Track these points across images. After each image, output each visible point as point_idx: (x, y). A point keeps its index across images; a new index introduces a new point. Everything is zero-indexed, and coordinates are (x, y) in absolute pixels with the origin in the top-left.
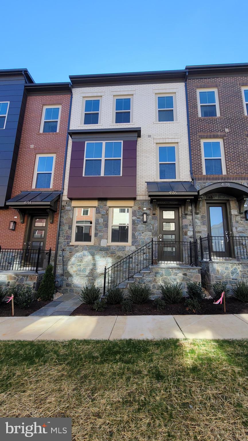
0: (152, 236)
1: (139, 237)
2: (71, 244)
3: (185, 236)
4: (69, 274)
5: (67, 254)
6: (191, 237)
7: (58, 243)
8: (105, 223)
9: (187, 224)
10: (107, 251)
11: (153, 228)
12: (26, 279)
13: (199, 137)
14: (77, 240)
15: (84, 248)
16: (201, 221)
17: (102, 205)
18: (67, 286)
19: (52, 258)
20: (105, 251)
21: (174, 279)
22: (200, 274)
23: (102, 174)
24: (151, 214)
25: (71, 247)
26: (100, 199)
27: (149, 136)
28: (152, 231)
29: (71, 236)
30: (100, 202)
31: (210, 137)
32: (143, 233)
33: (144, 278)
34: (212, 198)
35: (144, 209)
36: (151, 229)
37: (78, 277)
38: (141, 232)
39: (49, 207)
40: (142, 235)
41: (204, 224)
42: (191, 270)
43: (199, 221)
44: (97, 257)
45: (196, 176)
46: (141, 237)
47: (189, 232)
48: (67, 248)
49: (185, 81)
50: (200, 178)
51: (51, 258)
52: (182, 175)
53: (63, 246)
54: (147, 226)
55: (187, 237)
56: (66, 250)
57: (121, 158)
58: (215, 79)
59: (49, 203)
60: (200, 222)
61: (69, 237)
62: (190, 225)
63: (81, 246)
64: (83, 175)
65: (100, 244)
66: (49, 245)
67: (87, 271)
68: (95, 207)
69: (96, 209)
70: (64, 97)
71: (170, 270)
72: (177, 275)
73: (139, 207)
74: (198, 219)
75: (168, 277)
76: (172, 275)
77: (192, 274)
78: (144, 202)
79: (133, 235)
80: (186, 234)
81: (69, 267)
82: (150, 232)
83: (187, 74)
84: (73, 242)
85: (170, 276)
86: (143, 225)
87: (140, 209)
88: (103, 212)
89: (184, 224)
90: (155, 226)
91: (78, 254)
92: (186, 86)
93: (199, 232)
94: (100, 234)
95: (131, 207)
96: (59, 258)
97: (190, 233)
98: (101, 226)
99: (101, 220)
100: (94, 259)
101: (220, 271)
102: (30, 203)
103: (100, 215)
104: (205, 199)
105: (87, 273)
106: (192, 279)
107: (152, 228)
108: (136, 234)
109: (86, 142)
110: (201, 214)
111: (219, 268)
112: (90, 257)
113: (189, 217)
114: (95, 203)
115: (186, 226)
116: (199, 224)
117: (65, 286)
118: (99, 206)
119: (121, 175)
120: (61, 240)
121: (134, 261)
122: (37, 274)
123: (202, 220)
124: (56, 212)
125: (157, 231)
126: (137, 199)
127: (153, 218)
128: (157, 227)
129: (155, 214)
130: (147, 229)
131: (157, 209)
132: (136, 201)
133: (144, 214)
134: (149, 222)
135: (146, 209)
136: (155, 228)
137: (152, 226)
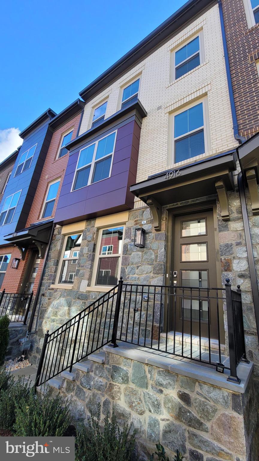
0: (153, 273)
1: (131, 276)
2: (53, 287)
3: (226, 273)
4: (42, 332)
5: (46, 301)
6: (242, 276)
8: (89, 253)
9: (230, 243)
11: (157, 257)
13: (252, 61)
15: (63, 294)
17: (89, 227)
18: (37, 352)
20: (83, 299)
21: (154, 404)
23: (89, 183)
24: (154, 231)
25: (52, 291)
27: (159, 108)
28: (154, 262)
29: (55, 275)
30: (89, 223)
32: (138, 267)
36: (152, 260)
38: (135, 266)
40: (137, 271)
42: (206, 388)
45: (248, 133)
46: (135, 276)
47: (236, 262)
48: (48, 293)
51: (31, 305)
53: (44, 290)
54: (146, 253)
55: (232, 275)
56: (46, 295)
57: (113, 154)
61: (53, 277)
62: (238, 244)
63: (61, 290)
64: (71, 191)
65: (79, 288)
68: (83, 230)
69: (84, 235)
71: (147, 368)
72: (161, 391)
73: (135, 221)
76: (150, 387)
78: (144, 212)
80: (228, 269)
81: (44, 321)
82: (150, 265)
84: (56, 285)
85: (145, 389)
86: (138, 253)
87: (136, 224)
88: (89, 236)
89: (222, 242)
91: (56, 303)
94: (81, 272)
95: (125, 223)
97: (240, 266)
98: (84, 259)
103: (86, 243)
106: (208, 425)
107: (153, 256)
108: (126, 271)
109: (80, 151)
112: (66, 309)
113: (235, 226)
115: (228, 247)
118: (86, 229)
120: (45, 280)
124: (48, 243)
125: (164, 262)
126: (135, 208)
127: (156, 238)
128: (163, 254)
129: (159, 228)
130: (145, 260)
131: (164, 219)
132: (132, 212)
133: (136, 230)
134: (150, 247)
135: (145, 223)
136: (159, 256)
137: (153, 254)
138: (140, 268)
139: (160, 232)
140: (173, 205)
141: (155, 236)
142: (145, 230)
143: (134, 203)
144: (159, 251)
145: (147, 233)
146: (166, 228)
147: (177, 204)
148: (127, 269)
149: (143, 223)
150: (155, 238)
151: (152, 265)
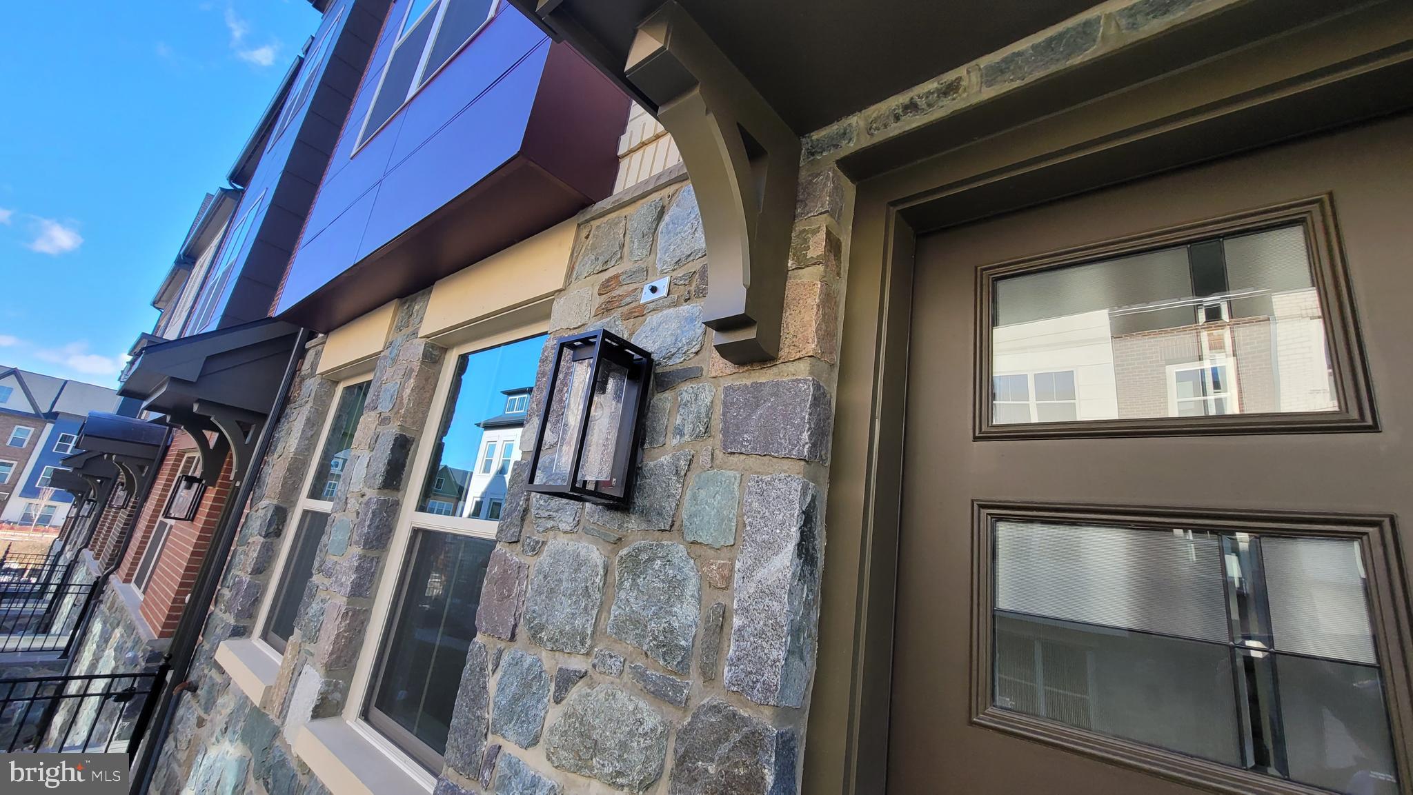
8: (369, 493)
17: (401, 336)
28: (694, 684)
32: (564, 683)
38: (545, 660)
40: (552, 720)
65: (285, 710)
86: (583, 547)
87: (607, 307)
98: (343, 525)
99: (360, 471)
103: (372, 422)
108: (492, 684)
114: (384, 329)
118: (389, 344)
125: (783, 713)
126: (618, 188)
127: (725, 431)
128: (781, 608)
129: (749, 334)
130: (620, 629)
131: (817, 246)
132: (595, 223)
133: (567, 353)
134: (669, 506)
135: (662, 292)
136: (737, 622)
137: (691, 589)
138: (574, 693)
139: (764, 376)
140: (912, 107)
141: (719, 409)
142: (647, 355)
143: (618, 158)
144: (748, 575)
145: (666, 382)
146: (825, 335)
147: (951, 89)
148: (499, 674)
149: (646, 297)
150: (717, 424)
151: (672, 702)
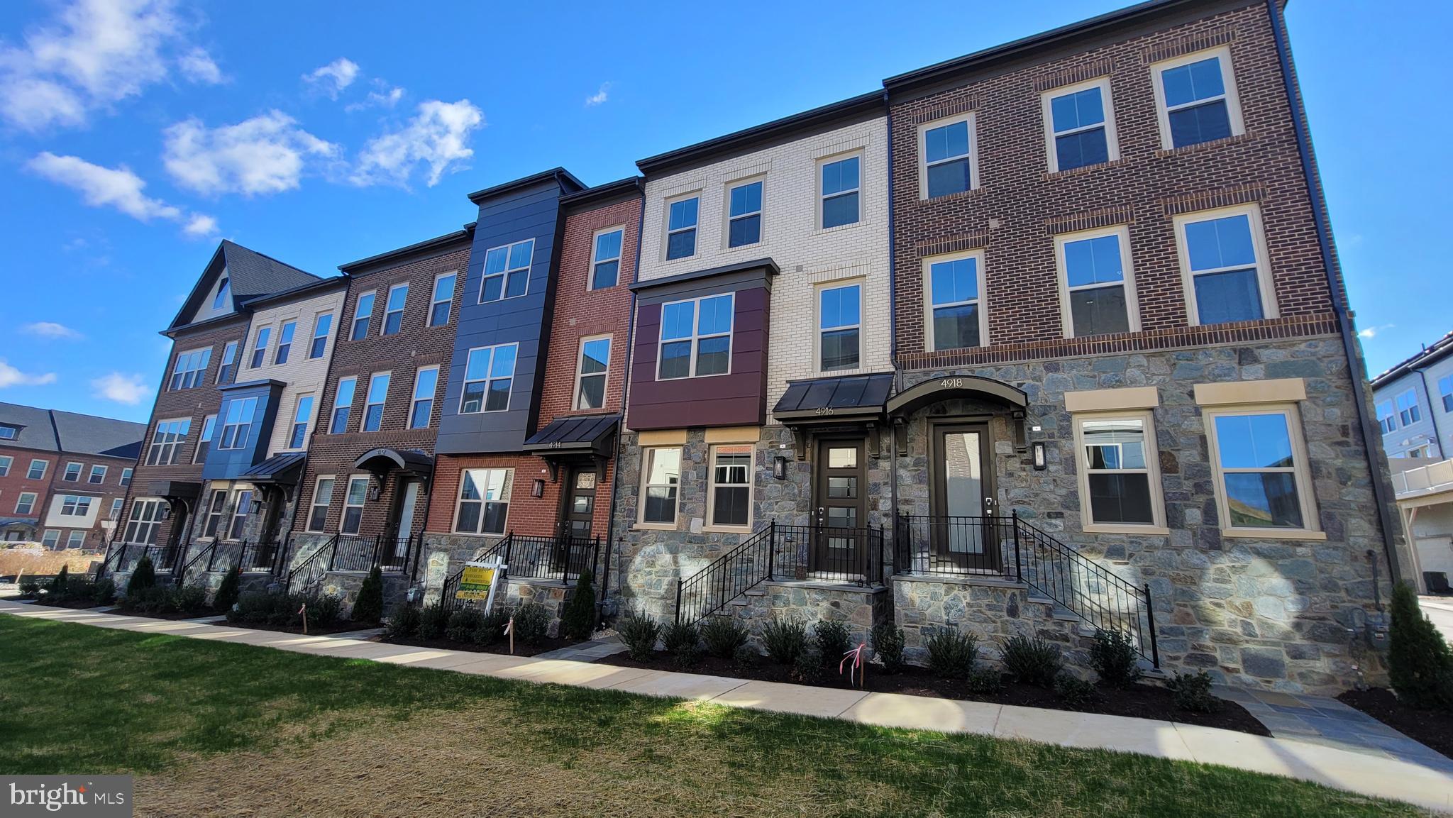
0: (796, 511)
1: (768, 513)
2: (635, 527)
3: (872, 512)
4: (631, 590)
5: (627, 547)
6: (885, 515)
7: (612, 524)
8: (700, 481)
9: (879, 481)
10: (700, 543)
11: (800, 492)
12: (548, 595)
13: (918, 255)
14: (648, 518)
15: (660, 537)
16: (914, 473)
17: (694, 440)
18: (626, 616)
19: (602, 556)
20: (697, 543)
21: (812, 614)
22: (871, 607)
23: (692, 374)
24: (796, 459)
25: (636, 533)
26: (690, 429)
27: (799, 269)
28: (798, 499)
29: (637, 510)
30: (692, 434)
31: (947, 249)
32: (777, 503)
33: (752, 606)
34: (945, 412)
35: (781, 447)
36: (794, 494)
37: (646, 597)
38: (771, 500)
39: (591, 452)
40: (776, 507)
41: (920, 482)
42: (850, 595)
43: (908, 474)
44: (682, 558)
45: (905, 357)
47: (882, 501)
48: (629, 536)
49: (888, 113)
50: (916, 361)
51: (600, 555)
52: (873, 357)
53: (620, 532)
54: (786, 486)
55: (877, 514)
56: (627, 539)
57: (731, 333)
58: (968, 87)
59: (589, 445)
60: (911, 476)
61: (632, 513)
62: (885, 484)
63: (654, 532)
64: (657, 380)
65: (688, 529)
66: (599, 528)
67: (663, 587)
68: (682, 445)
69: (684, 450)
70: (630, 205)
71: (806, 592)
72: (818, 605)
73: (770, 443)
74: (905, 467)
75: (800, 608)
76: (808, 604)
77: (852, 605)
78: (781, 431)
79: (757, 508)
80: (875, 507)
81: (631, 576)
82: (793, 500)
83: (886, 98)
84: (641, 524)
85: (805, 607)
86: (776, 485)
87: (772, 447)
88: (697, 455)
89: (871, 481)
90: (803, 487)
91: (649, 549)
92: (890, 125)
93: (907, 502)
94: (689, 506)
95: (755, 443)
96: (614, 556)
97: (885, 505)
98: (692, 488)
99: (693, 475)
100: (676, 562)
101: (917, 601)
102: (558, 445)
103: (691, 463)
104: (927, 415)
105: (662, 592)
106: (851, 616)
107: (796, 491)
109: (663, 304)
110: (914, 455)
111: (914, 594)
112: (668, 557)
113: (885, 465)
114: (682, 437)
115: (876, 485)
116: (908, 481)
117: (623, 615)
118: (688, 442)
119: (729, 373)
120: (619, 517)
121: (755, 569)
122: (564, 587)
123: (916, 470)
124: (611, 458)
125: (808, 497)
126: (767, 424)
127: (799, 468)
128: (808, 487)
129: (802, 456)
130: (785, 494)
131: (809, 445)
132: (764, 429)
134: (792, 478)
135: (784, 447)
136: (802, 490)
137: (796, 488)
139: (803, 461)
141: (797, 466)
143: (766, 416)
145: (788, 462)
146: (811, 457)
150: (797, 468)
151: (795, 500)
